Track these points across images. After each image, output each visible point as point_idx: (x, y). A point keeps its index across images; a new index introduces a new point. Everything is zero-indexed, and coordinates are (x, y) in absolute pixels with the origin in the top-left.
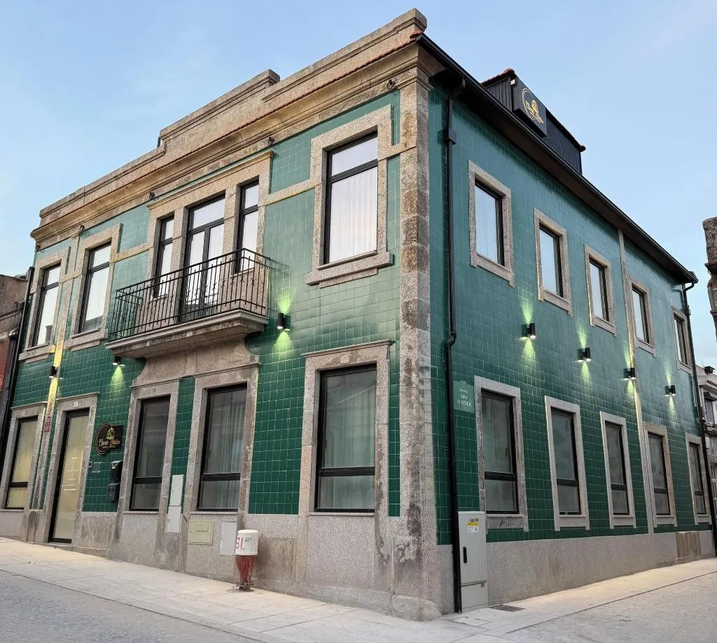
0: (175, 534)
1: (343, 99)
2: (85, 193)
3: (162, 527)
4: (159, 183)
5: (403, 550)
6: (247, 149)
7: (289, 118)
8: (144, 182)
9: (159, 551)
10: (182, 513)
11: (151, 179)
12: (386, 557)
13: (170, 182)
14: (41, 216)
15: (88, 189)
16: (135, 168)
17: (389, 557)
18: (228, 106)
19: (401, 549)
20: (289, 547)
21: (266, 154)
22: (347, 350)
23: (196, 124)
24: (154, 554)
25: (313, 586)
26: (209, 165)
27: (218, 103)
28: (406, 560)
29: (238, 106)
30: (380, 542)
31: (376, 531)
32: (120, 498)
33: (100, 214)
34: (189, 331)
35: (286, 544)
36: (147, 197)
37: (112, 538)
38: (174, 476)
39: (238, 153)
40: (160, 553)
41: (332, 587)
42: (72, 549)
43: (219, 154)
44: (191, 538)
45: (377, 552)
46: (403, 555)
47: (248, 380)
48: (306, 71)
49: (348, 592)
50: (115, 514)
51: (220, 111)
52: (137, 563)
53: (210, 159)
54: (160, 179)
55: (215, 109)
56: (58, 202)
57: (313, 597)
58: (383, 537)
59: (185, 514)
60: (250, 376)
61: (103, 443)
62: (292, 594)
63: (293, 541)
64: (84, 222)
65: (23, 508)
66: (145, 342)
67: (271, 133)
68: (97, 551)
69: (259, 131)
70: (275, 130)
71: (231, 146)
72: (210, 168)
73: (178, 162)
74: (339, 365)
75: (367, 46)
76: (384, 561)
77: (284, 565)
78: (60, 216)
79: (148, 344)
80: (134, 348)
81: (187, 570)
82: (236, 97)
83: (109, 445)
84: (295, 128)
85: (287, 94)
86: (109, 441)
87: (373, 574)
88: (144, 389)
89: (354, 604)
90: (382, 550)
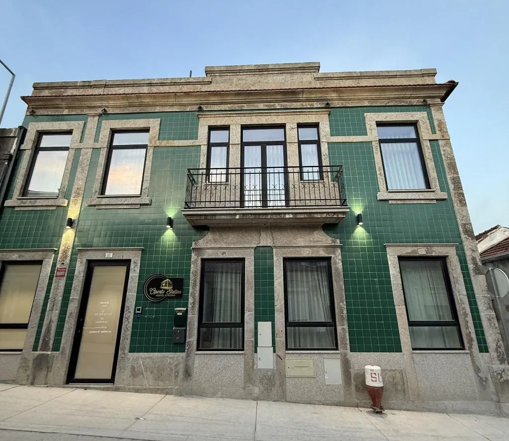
0: (268, 370)
1: (389, 99)
2: (106, 85)
3: (251, 364)
4: (210, 102)
5: (501, 374)
6: (304, 103)
7: (345, 96)
8: (196, 96)
9: (250, 385)
10: (274, 351)
11: (205, 96)
12: (484, 379)
13: (222, 103)
14: (34, 87)
15: (111, 83)
16: (175, 84)
17: (486, 378)
18: (279, 72)
19: (499, 374)
20: (398, 375)
21: (326, 111)
22: (424, 246)
23: (244, 74)
24: (244, 389)
25: (428, 403)
26: (266, 104)
27: (270, 67)
28: (504, 380)
29: (289, 75)
30: (477, 370)
31: (472, 362)
32: (188, 340)
33: (130, 106)
34: (289, 213)
35: (395, 374)
36: (195, 108)
37: (181, 375)
38: (259, 323)
39: (294, 103)
40: (251, 387)
41: (445, 402)
42: (117, 389)
43: (278, 99)
44: (289, 372)
45: (476, 376)
46: (502, 377)
47: (333, 256)
48: (353, 73)
49: (460, 404)
50: (183, 355)
51: (270, 72)
52: (222, 397)
53: (269, 100)
54: (213, 99)
55: (267, 70)
56: (62, 82)
57: (430, 410)
58: (478, 366)
59: (280, 353)
60: (334, 253)
61: (156, 292)
62: (409, 410)
63: (401, 372)
64: (107, 107)
65: (21, 350)
66: (235, 214)
67: (329, 100)
68: (158, 389)
69: (319, 95)
70: (332, 99)
71: (291, 97)
72: (266, 106)
73: (238, 93)
74: (417, 254)
75: (402, 76)
76: (483, 381)
77: (397, 390)
78: (64, 95)
79: (237, 217)
80: (217, 217)
81: (288, 399)
82: (288, 69)
83: (165, 294)
84: (348, 103)
85: (335, 81)
86: (166, 290)
87: (476, 390)
88: (210, 251)
89: (466, 412)
90: (480, 374)
